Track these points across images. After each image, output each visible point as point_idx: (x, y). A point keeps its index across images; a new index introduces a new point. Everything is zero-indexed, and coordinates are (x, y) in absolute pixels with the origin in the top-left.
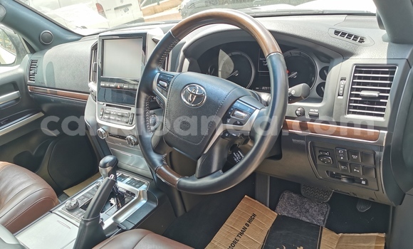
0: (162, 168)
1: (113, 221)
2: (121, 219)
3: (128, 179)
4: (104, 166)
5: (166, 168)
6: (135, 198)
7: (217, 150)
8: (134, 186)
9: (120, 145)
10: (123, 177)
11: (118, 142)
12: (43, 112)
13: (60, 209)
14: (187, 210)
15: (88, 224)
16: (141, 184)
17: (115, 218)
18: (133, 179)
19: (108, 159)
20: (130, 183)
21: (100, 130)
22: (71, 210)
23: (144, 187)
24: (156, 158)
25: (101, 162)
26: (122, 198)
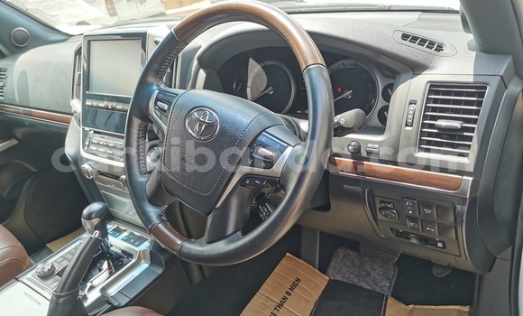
0: (160, 225)
1: (99, 294)
2: (112, 291)
3: (125, 234)
4: (89, 217)
5: (166, 226)
6: (133, 261)
7: (234, 203)
8: (132, 244)
9: (113, 187)
10: (117, 231)
11: (111, 183)
12: (17, 139)
13: (29, 275)
14: (206, 275)
15: (61, 300)
16: (142, 240)
17: (103, 290)
18: (132, 233)
19: (96, 206)
20: (127, 240)
21: (86, 166)
23: (146, 245)
24: (152, 212)
25: (85, 212)
26: (118, 261)
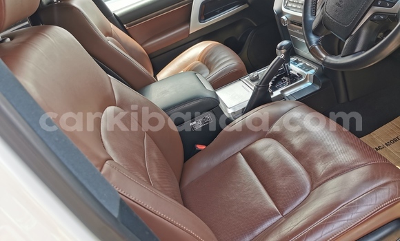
0: (317, 47)
1: (280, 93)
2: (287, 94)
3: (301, 64)
4: (280, 49)
5: (320, 48)
6: (303, 79)
7: (364, 32)
8: (304, 70)
9: (297, 32)
10: (297, 62)
11: (296, 29)
12: (248, 4)
13: (246, 78)
14: (351, 99)
15: (259, 88)
16: (310, 68)
17: (282, 92)
18: (305, 64)
19: (285, 42)
20: (301, 67)
21: (284, 17)
22: (253, 80)
23: (312, 72)
24: (314, 39)
25: (279, 45)
26: (294, 78)
